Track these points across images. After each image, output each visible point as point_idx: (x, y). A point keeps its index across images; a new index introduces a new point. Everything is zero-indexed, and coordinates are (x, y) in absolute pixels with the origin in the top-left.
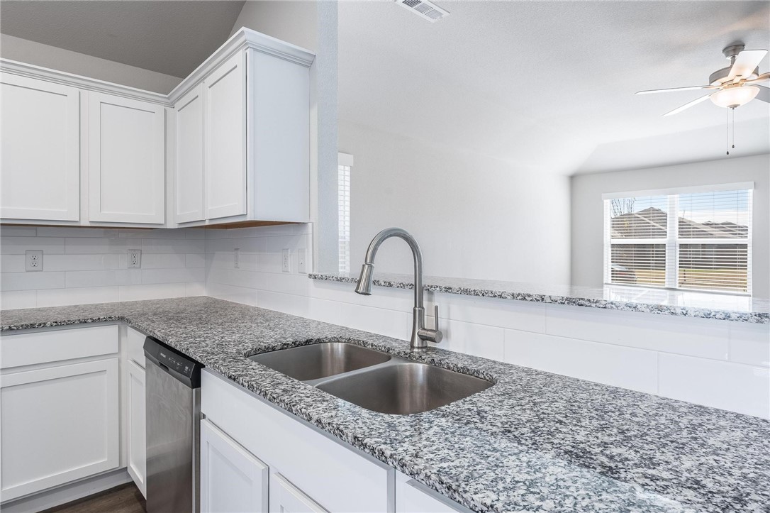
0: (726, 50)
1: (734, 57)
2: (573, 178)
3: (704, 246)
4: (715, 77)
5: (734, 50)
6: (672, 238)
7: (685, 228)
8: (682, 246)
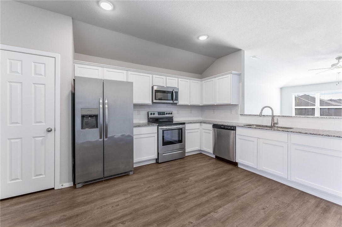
0: (337, 59)
1: (339, 60)
2: (281, 88)
3: (328, 109)
4: (333, 65)
5: (339, 58)
6: (317, 106)
7: (322, 102)
8: (320, 109)
